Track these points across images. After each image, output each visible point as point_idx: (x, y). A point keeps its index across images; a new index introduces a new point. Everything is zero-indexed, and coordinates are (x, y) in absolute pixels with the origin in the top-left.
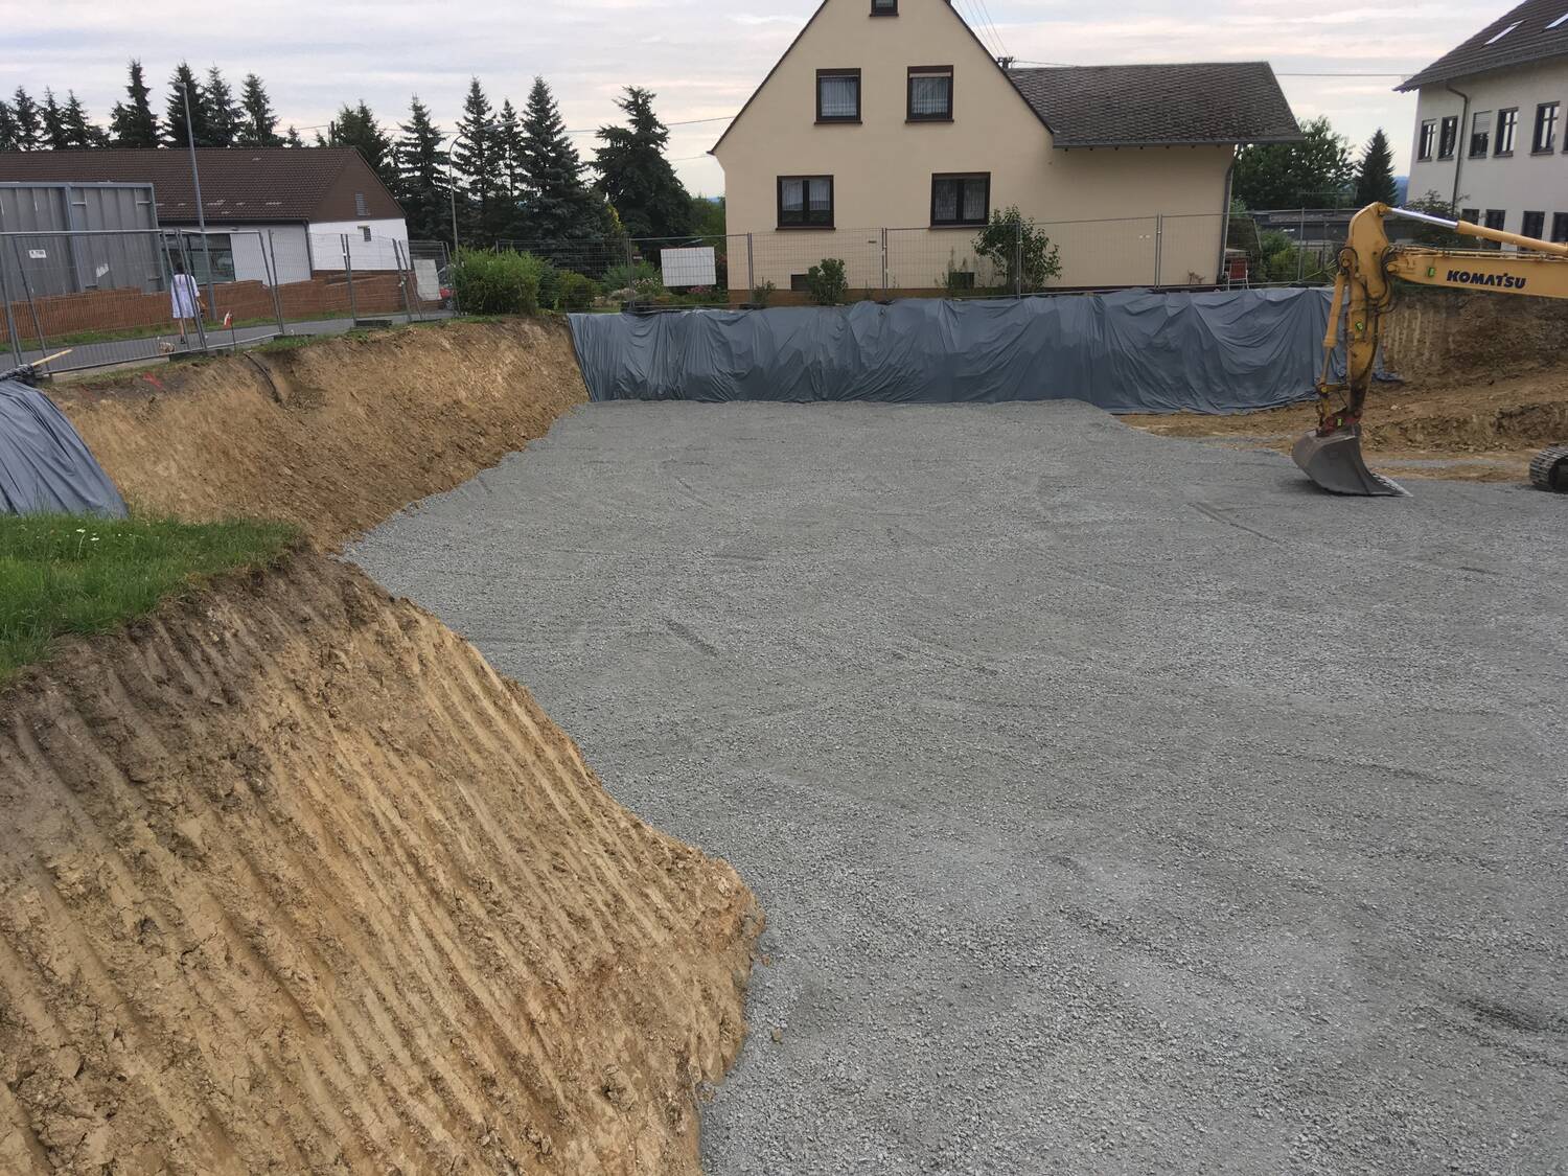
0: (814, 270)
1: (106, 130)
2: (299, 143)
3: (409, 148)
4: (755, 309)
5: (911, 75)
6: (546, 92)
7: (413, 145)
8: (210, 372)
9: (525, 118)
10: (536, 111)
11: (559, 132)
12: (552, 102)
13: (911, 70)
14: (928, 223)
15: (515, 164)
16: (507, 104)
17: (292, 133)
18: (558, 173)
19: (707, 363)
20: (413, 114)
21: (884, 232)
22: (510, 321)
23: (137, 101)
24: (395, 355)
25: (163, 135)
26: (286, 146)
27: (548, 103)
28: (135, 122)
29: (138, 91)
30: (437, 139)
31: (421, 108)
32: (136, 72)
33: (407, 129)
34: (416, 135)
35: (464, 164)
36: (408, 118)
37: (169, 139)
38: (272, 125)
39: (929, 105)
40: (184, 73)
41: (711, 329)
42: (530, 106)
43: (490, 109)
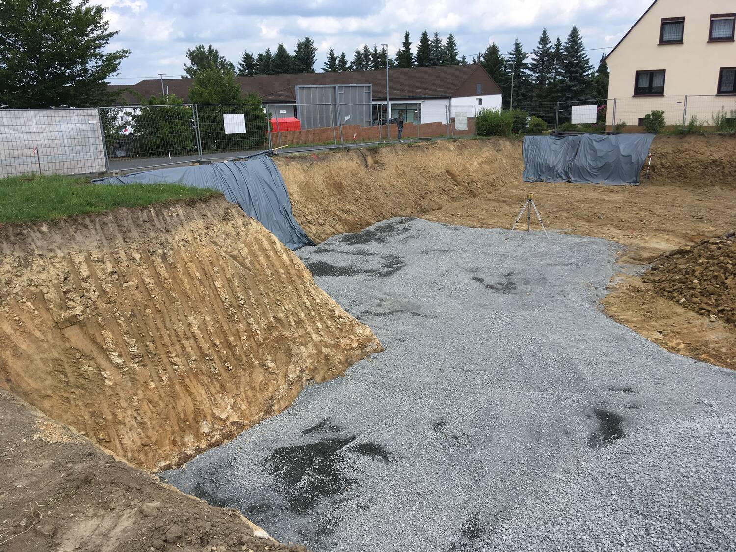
0: (648, 116)
1: (394, 61)
2: (466, 63)
3: (511, 63)
4: (613, 134)
5: (713, 19)
6: (577, 33)
7: (513, 61)
8: (339, 155)
9: (565, 45)
10: (571, 42)
11: (581, 51)
12: (580, 37)
13: (712, 16)
14: (716, 93)
15: (558, 67)
16: (558, 39)
17: (464, 58)
18: (577, 70)
19: (584, 160)
20: (514, 47)
21: (686, 97)
22: (493, 139)
23: (406, 48)
24: (424, 151)
25: (414, 62)
26: (461, 64)
27: (578, 37)
28: (404, 56)
29: (407, 44)
30: (524, 57)
31: (518, 44)
32: (407, 36)
33: (511, 54)
34: (514, 56)
35: (534, 68)
36: (512, 48)
37: (416, 63)
38: (456, 55)
39: (722, 33)
40: (425, 35)
41: (589, 144)
42: (568, 39)
43: (550, 42)
